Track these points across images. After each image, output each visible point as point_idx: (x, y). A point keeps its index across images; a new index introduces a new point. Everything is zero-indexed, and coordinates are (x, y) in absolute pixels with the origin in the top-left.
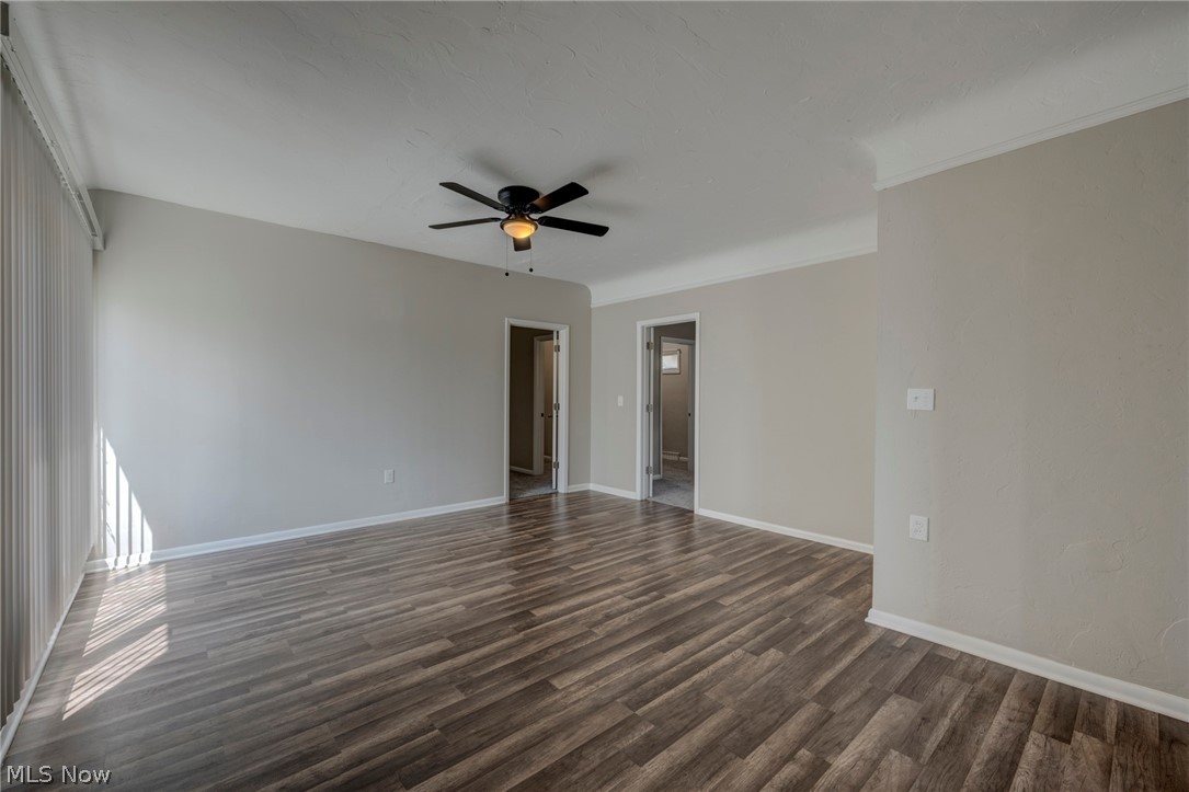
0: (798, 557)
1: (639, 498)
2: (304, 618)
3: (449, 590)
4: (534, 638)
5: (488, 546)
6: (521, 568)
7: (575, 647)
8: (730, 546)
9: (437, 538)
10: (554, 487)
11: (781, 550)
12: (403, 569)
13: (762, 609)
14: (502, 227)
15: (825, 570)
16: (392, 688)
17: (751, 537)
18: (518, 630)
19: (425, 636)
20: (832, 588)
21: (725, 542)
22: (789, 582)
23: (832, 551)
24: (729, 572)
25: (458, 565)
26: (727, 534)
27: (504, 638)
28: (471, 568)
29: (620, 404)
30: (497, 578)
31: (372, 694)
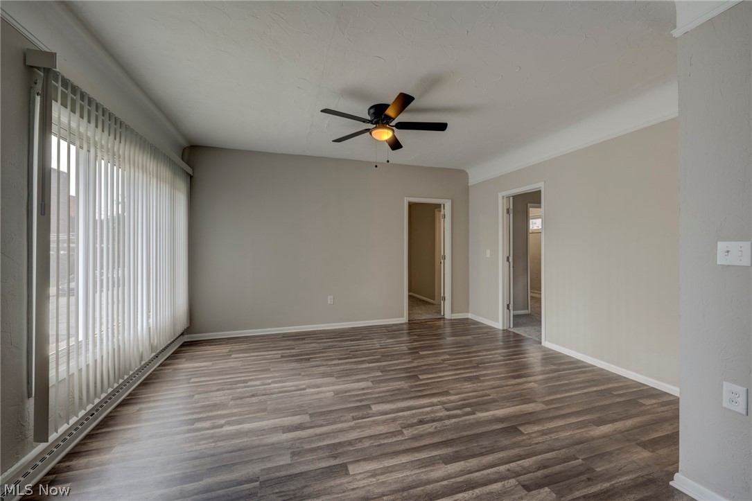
0: (623, 399)
1: (501, 327)
2: (250, 383)
3: (333, 379)
4: (359, 427)
5: (375, 352)
6: (385, 371)
7: (382, 442)
8: (558, 378)
9: (350, 343)
10: (442, 314)
11: (608, 389)
12: (317, 361)
13: (558, 444)
14: (371, 134)
15: (647, 418)
16: (257, 443)
17: (584, 372)
18: (354, 418)
19: (299, 410)
20: (647, 438)
21: (556, 374)
22: (601, 422)
23: (666, 399)
24: (543, 402)
25: (349, 363)
26: (562, 367)
27: (341, 422)
28: (355, 367)
29: (488, 256)
30: (366, 376)
31: (244, 444)
